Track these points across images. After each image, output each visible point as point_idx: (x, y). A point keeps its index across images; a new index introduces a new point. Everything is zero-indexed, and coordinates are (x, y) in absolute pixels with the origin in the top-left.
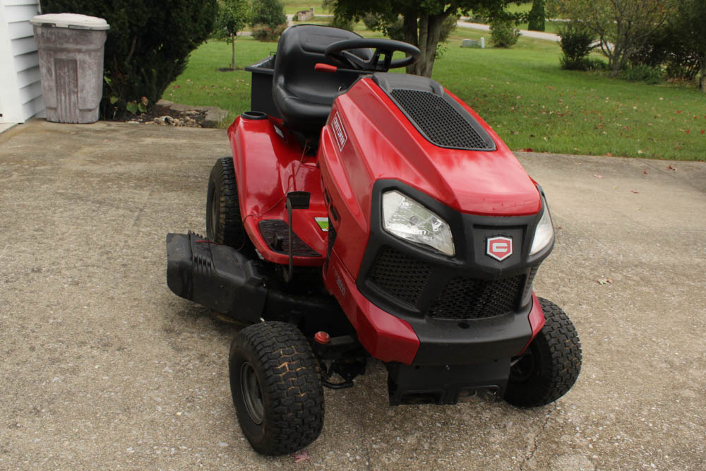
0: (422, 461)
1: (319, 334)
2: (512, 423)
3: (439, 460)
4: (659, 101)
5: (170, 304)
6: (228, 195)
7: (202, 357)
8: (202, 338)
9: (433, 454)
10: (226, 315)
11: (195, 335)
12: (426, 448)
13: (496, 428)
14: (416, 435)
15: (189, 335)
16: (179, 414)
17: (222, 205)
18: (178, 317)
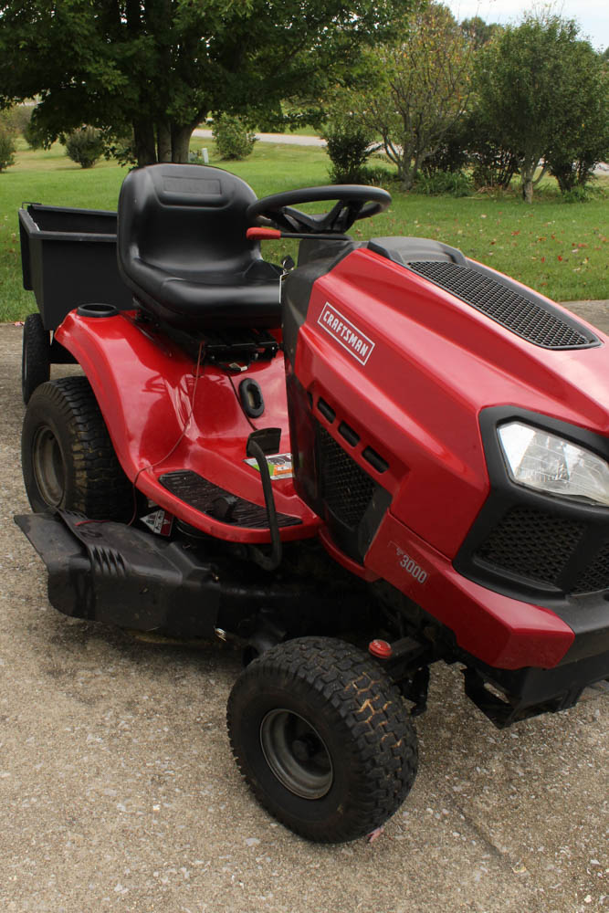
0: (529, 796)
1: (376, 642)
2: (598, 711)
3: (548, 787)
4: (482, 219)
5: (29, 628)
6: (85, 441)
7: (131, 705)
8: (113, 675)
9: (536, 780)
10: (154, 633)
11: (99, 672)
12: (521, 774)
13: (585, 724)
14: (496, 758)
15: (89, 674)
16: (156, 808)
17: (77, 457)
18: (54, 647)
